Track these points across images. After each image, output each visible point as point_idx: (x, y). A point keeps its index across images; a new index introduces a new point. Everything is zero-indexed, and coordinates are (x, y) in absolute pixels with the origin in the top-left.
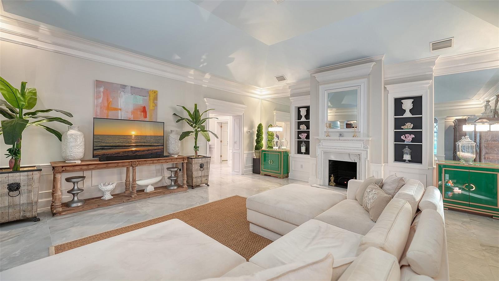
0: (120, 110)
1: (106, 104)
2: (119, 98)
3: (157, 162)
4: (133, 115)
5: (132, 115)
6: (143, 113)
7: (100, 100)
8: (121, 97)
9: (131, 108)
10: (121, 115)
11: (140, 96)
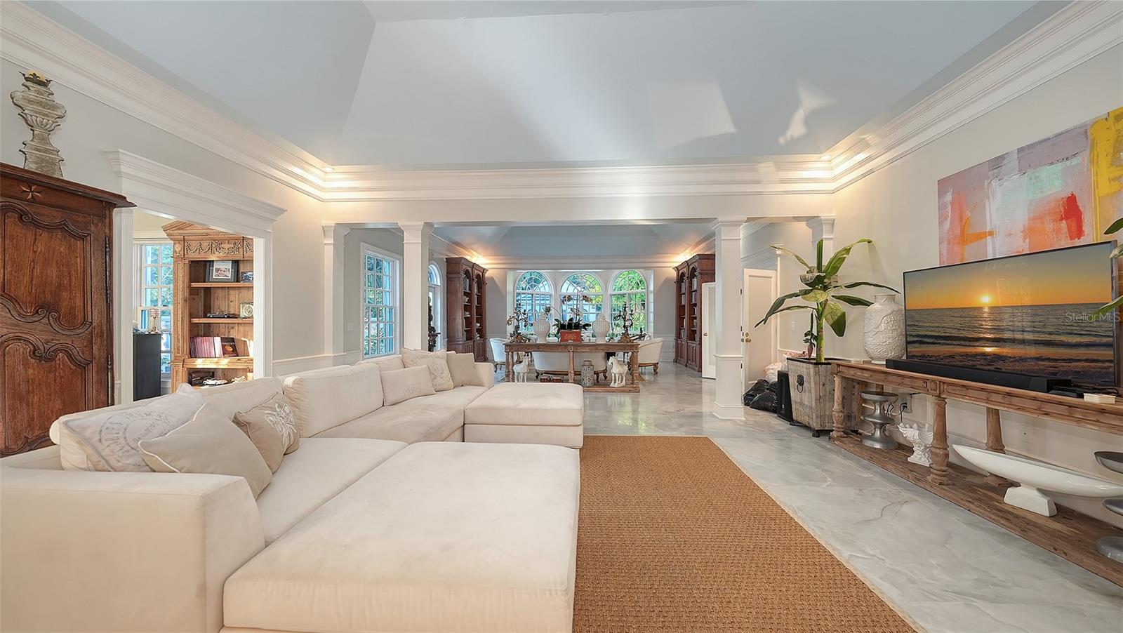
0: (991, 233)
1: (958, 231)
2: (987, 202)
3: (1001, 400)
4: (1028, 239)
5: (1025, 239)
6: (1064, 221)
7: (947, 225)
8: (991, 198)
9: (1021, 217)
10: (994, 247)
11: (1052, 163)
